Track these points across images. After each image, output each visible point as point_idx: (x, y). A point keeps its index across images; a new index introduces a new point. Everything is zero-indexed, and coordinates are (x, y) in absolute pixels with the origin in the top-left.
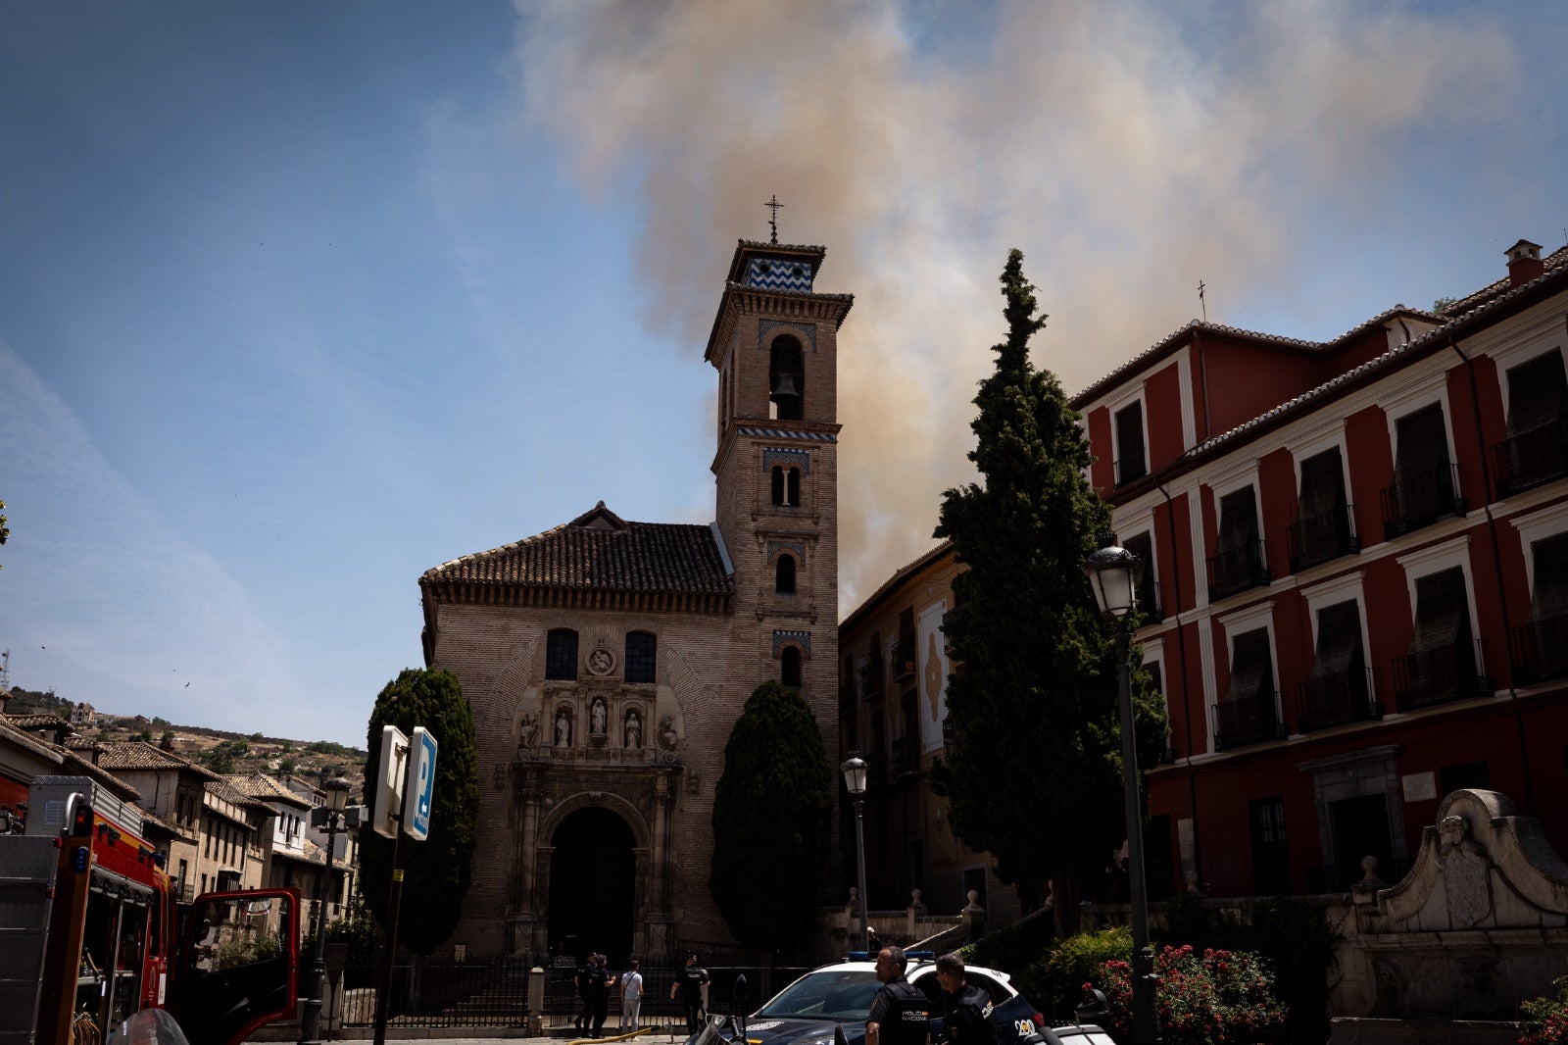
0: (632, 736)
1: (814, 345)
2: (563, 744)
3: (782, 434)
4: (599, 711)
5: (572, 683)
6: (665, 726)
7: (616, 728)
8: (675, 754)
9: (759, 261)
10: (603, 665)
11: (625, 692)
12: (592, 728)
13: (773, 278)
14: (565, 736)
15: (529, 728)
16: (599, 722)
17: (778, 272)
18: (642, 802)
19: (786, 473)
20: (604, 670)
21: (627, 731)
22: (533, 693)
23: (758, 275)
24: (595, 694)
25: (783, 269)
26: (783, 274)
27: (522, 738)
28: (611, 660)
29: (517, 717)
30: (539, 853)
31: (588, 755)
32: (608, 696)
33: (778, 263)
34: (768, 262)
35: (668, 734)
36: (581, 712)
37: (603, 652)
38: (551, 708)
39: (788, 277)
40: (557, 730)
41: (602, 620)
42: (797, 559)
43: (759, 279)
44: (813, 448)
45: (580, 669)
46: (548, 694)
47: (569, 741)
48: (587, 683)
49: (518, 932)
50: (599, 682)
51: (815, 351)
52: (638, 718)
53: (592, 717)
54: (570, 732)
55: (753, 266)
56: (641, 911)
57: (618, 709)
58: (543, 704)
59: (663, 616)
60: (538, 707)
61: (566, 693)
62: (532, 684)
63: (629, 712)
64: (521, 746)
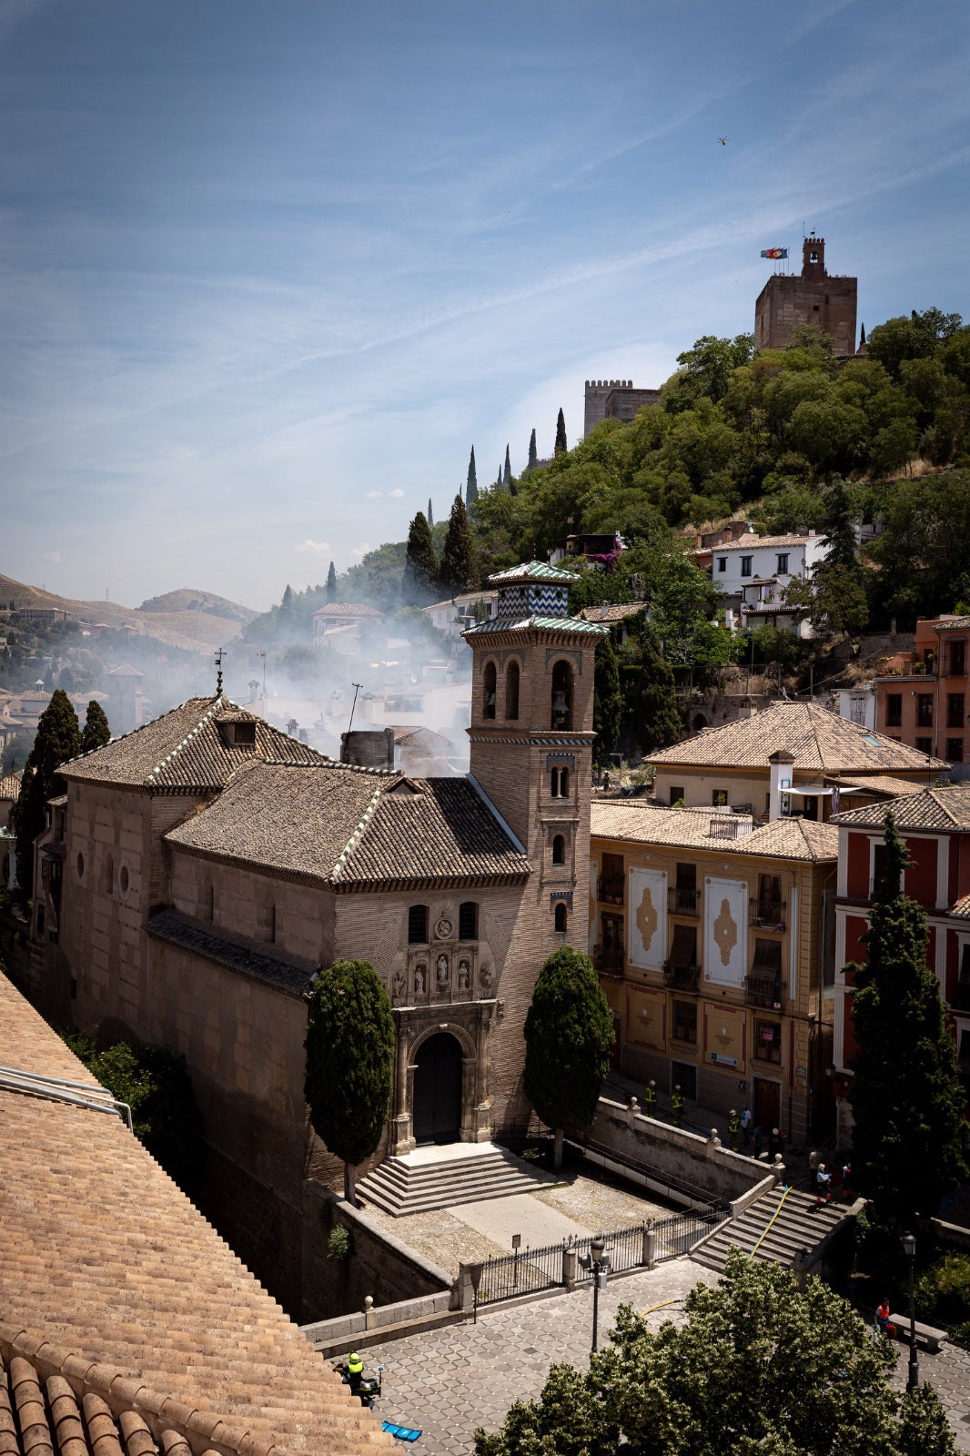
0: (463, 981)
1: (580, 668)
2: (420, 992)
3: (559, 742)
4: (443, 965)
5: (424, 947)
6: (484, 971)
7: (454, 976)
8: (490, 990)
9: (534, 587)
10: (446, 932)
11: (460, 948)
12: (438, 978)
13: (543, 600)
14: (421, 985)
15: (399, 984)
16: (443, 973)
17: (546, 596)
18: (471, 1027)
19: (560, 772)
20: (446, 935)
21: (460, 976)
22: (401, 956)
23: (534, 599)
24: (441, 952)
25: (550, 593)
26: (550, 597)
27: (394, 991)
28: (451, 925)
29: (390, 975)
30: (408, 1071)
31: (439, 999)
32: (448, 953)
33: (546, 587)
34: (540, 587)
35: (487, 977)
36: (432, 968)
37: (446, 921)
38: (413, 967)
39: (553, 600)
40: (416, 981)
41: (444, 897)
42: (566, 838)
43: (534, 603)
44: (578, 752)
45: (430, 935)
46: (409, 957)
47: (424, 989)
48: (436, 945)
49: (399, 1129)
50: (442, 944)
51: (580, 674)
52: (467, 966)
53: (439, 970)
54: (424, 983)
55: (530, 592)
56: (469, 1101)
57: (455, 963)
58: (408, 964)
59: (483, 889)
60: (404, 966)
61: (422, 954)
62: (400, 949)
63: (461, 962)
64: (394, 997)
